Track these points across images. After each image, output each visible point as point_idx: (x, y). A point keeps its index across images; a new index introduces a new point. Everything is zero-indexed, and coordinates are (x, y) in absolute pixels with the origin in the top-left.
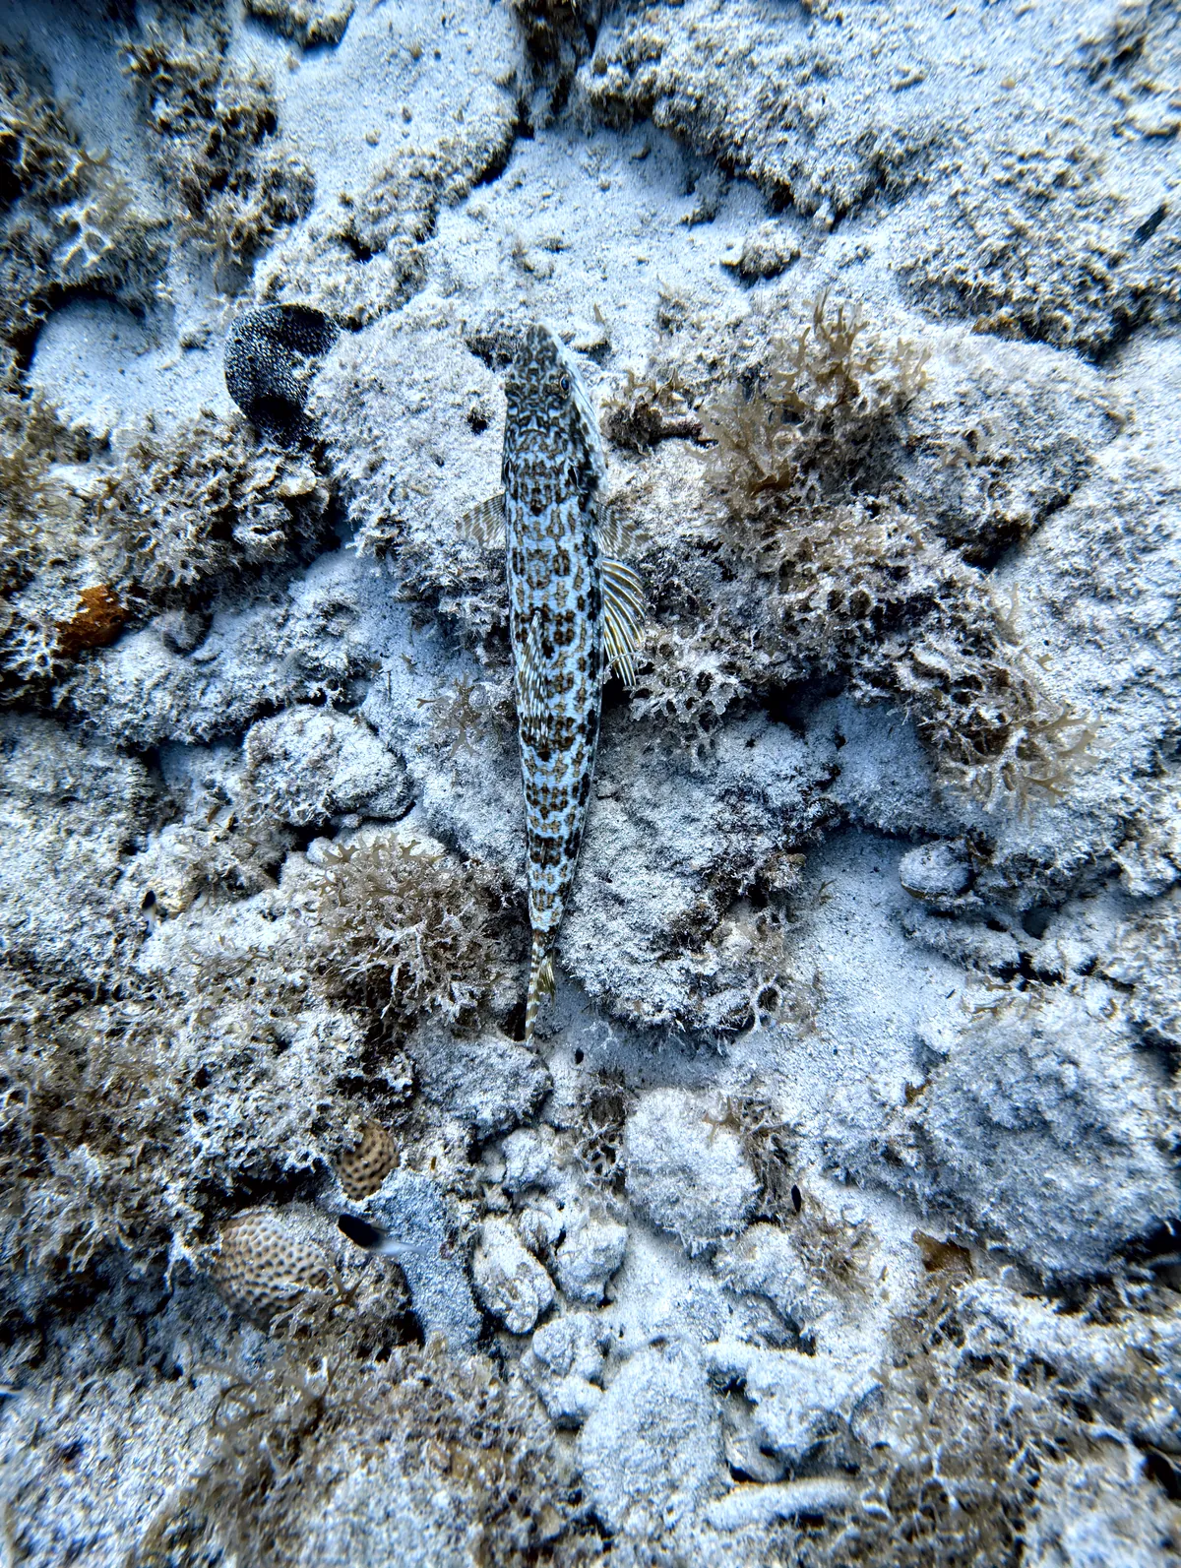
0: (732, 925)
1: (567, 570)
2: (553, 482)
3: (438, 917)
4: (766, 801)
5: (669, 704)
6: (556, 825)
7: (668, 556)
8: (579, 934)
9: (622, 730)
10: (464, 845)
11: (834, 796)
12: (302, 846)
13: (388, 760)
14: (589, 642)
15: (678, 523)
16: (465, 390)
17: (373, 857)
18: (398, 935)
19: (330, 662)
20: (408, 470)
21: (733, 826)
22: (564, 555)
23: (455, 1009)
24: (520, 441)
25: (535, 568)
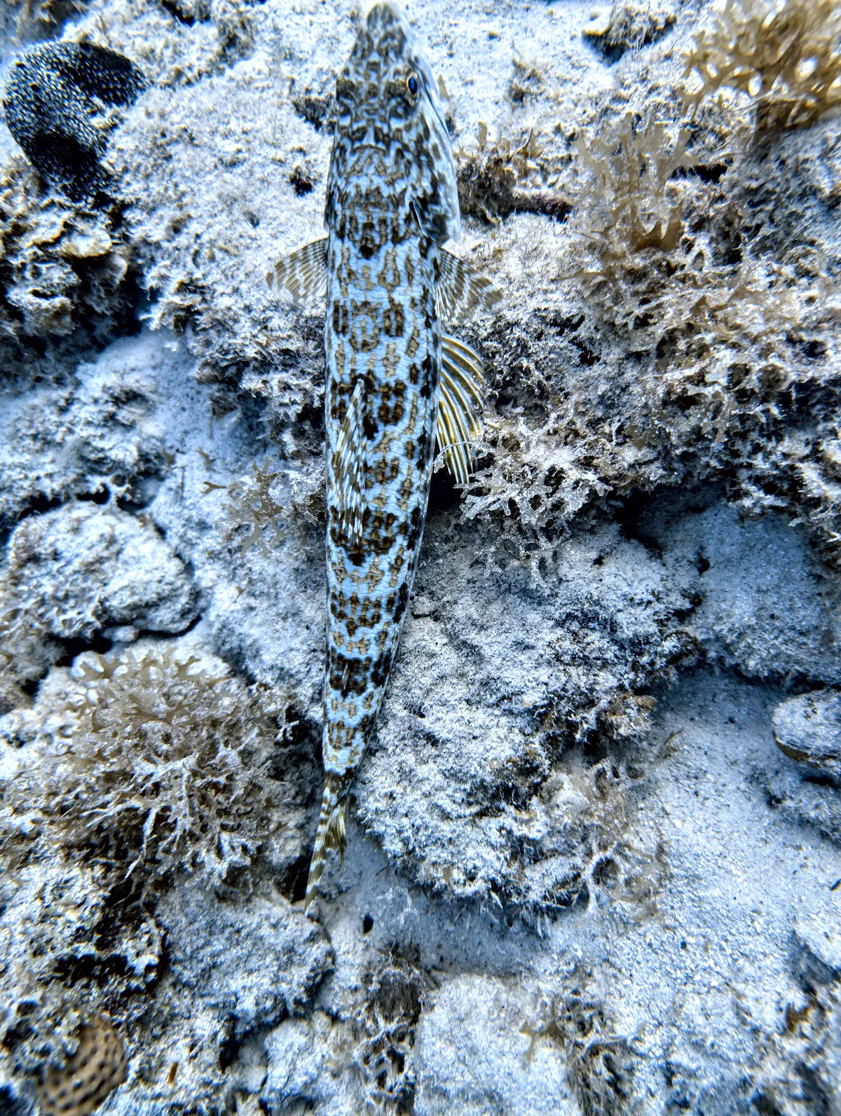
0: (563, 777)
1: (400, 330)
2: (390, 215)
3: (213, 749)
4: (613, 631)
5: (512, 503)
6: (364, 644)
7: (518, 332)
8: (380, 779)
9: (447, 540)
10: (253, 667)
11: (695, 630)
12: (66, 662)
13: (174, 566)
14: (420, 424)
15: (531, 295)
16: (289, 147)
17: (140, 675)
18: (160, 771)
19: (117, 454)
20: (217, 228)
21: (573, 658)
22: (397, 310)
23: (222, 867)
24: (351, 160)
25: (361, 325)
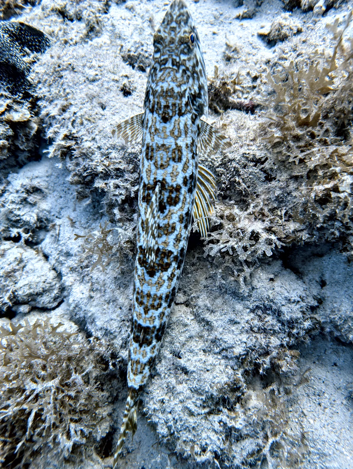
1: (180, 159)
2: (178, 102)
3: (68, 374)
4: (279, 315)
5: (233, 248)
6: (152, 319)
7: (234, 164)
8: (157, 391)
9: (193, 265)
10: (90, 328)
11: (319, 317)
13: (52, 274)
14: (187, 206)
15: (241, 147)
16: (121, 74)
17: (32, 333)
18: (39, 388)
19: (26, 218)
20: (85, 109)
21: (259, 329)
22: (179, 149)
23: (69, 444)
24: (159, 74)
25: (160, 156)
